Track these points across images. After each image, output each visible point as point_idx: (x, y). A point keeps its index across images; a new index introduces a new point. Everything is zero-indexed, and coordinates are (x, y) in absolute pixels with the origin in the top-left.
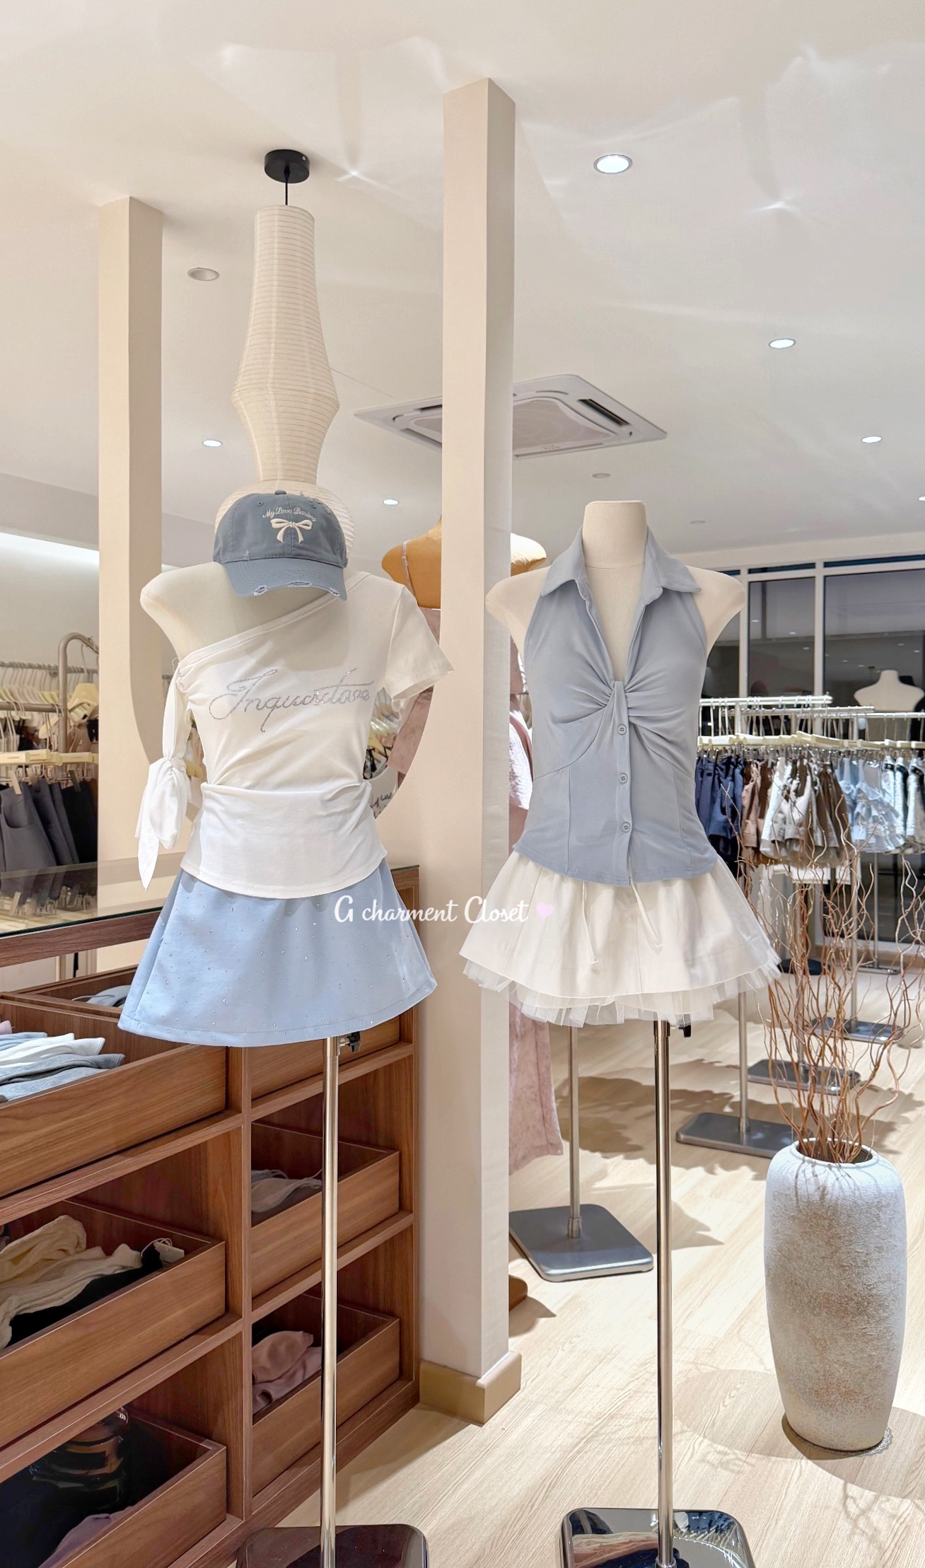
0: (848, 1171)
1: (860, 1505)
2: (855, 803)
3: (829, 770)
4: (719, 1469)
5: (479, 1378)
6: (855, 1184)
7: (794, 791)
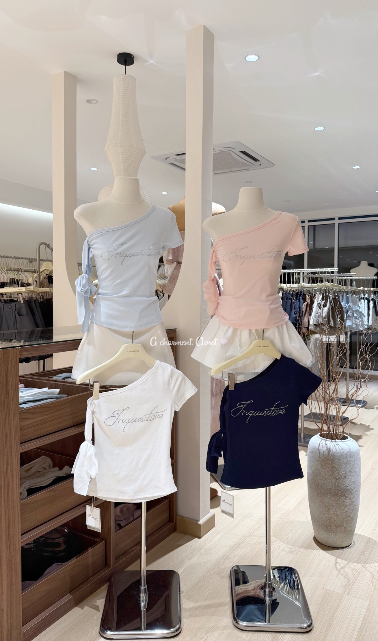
0: (339, 443)
1: (341, 566)
2: (347, 311)
3: (337, 298)
4: (289, 553)
5: (199, 521)
6: (341, 448)
7: (323, 305)
